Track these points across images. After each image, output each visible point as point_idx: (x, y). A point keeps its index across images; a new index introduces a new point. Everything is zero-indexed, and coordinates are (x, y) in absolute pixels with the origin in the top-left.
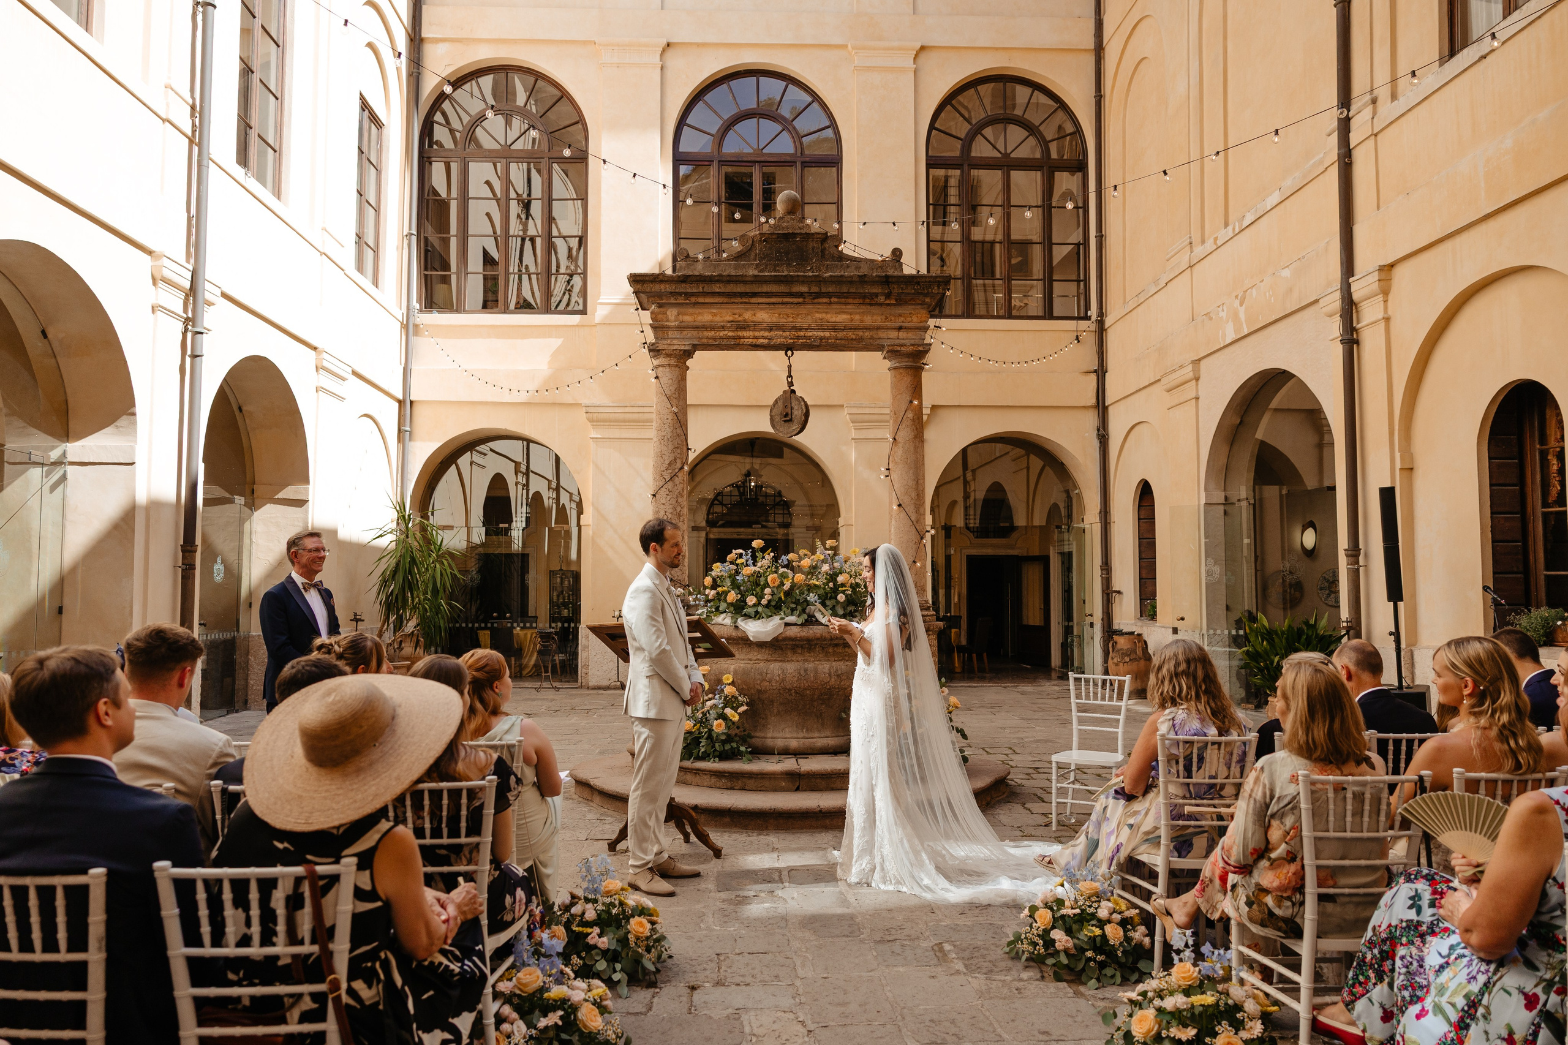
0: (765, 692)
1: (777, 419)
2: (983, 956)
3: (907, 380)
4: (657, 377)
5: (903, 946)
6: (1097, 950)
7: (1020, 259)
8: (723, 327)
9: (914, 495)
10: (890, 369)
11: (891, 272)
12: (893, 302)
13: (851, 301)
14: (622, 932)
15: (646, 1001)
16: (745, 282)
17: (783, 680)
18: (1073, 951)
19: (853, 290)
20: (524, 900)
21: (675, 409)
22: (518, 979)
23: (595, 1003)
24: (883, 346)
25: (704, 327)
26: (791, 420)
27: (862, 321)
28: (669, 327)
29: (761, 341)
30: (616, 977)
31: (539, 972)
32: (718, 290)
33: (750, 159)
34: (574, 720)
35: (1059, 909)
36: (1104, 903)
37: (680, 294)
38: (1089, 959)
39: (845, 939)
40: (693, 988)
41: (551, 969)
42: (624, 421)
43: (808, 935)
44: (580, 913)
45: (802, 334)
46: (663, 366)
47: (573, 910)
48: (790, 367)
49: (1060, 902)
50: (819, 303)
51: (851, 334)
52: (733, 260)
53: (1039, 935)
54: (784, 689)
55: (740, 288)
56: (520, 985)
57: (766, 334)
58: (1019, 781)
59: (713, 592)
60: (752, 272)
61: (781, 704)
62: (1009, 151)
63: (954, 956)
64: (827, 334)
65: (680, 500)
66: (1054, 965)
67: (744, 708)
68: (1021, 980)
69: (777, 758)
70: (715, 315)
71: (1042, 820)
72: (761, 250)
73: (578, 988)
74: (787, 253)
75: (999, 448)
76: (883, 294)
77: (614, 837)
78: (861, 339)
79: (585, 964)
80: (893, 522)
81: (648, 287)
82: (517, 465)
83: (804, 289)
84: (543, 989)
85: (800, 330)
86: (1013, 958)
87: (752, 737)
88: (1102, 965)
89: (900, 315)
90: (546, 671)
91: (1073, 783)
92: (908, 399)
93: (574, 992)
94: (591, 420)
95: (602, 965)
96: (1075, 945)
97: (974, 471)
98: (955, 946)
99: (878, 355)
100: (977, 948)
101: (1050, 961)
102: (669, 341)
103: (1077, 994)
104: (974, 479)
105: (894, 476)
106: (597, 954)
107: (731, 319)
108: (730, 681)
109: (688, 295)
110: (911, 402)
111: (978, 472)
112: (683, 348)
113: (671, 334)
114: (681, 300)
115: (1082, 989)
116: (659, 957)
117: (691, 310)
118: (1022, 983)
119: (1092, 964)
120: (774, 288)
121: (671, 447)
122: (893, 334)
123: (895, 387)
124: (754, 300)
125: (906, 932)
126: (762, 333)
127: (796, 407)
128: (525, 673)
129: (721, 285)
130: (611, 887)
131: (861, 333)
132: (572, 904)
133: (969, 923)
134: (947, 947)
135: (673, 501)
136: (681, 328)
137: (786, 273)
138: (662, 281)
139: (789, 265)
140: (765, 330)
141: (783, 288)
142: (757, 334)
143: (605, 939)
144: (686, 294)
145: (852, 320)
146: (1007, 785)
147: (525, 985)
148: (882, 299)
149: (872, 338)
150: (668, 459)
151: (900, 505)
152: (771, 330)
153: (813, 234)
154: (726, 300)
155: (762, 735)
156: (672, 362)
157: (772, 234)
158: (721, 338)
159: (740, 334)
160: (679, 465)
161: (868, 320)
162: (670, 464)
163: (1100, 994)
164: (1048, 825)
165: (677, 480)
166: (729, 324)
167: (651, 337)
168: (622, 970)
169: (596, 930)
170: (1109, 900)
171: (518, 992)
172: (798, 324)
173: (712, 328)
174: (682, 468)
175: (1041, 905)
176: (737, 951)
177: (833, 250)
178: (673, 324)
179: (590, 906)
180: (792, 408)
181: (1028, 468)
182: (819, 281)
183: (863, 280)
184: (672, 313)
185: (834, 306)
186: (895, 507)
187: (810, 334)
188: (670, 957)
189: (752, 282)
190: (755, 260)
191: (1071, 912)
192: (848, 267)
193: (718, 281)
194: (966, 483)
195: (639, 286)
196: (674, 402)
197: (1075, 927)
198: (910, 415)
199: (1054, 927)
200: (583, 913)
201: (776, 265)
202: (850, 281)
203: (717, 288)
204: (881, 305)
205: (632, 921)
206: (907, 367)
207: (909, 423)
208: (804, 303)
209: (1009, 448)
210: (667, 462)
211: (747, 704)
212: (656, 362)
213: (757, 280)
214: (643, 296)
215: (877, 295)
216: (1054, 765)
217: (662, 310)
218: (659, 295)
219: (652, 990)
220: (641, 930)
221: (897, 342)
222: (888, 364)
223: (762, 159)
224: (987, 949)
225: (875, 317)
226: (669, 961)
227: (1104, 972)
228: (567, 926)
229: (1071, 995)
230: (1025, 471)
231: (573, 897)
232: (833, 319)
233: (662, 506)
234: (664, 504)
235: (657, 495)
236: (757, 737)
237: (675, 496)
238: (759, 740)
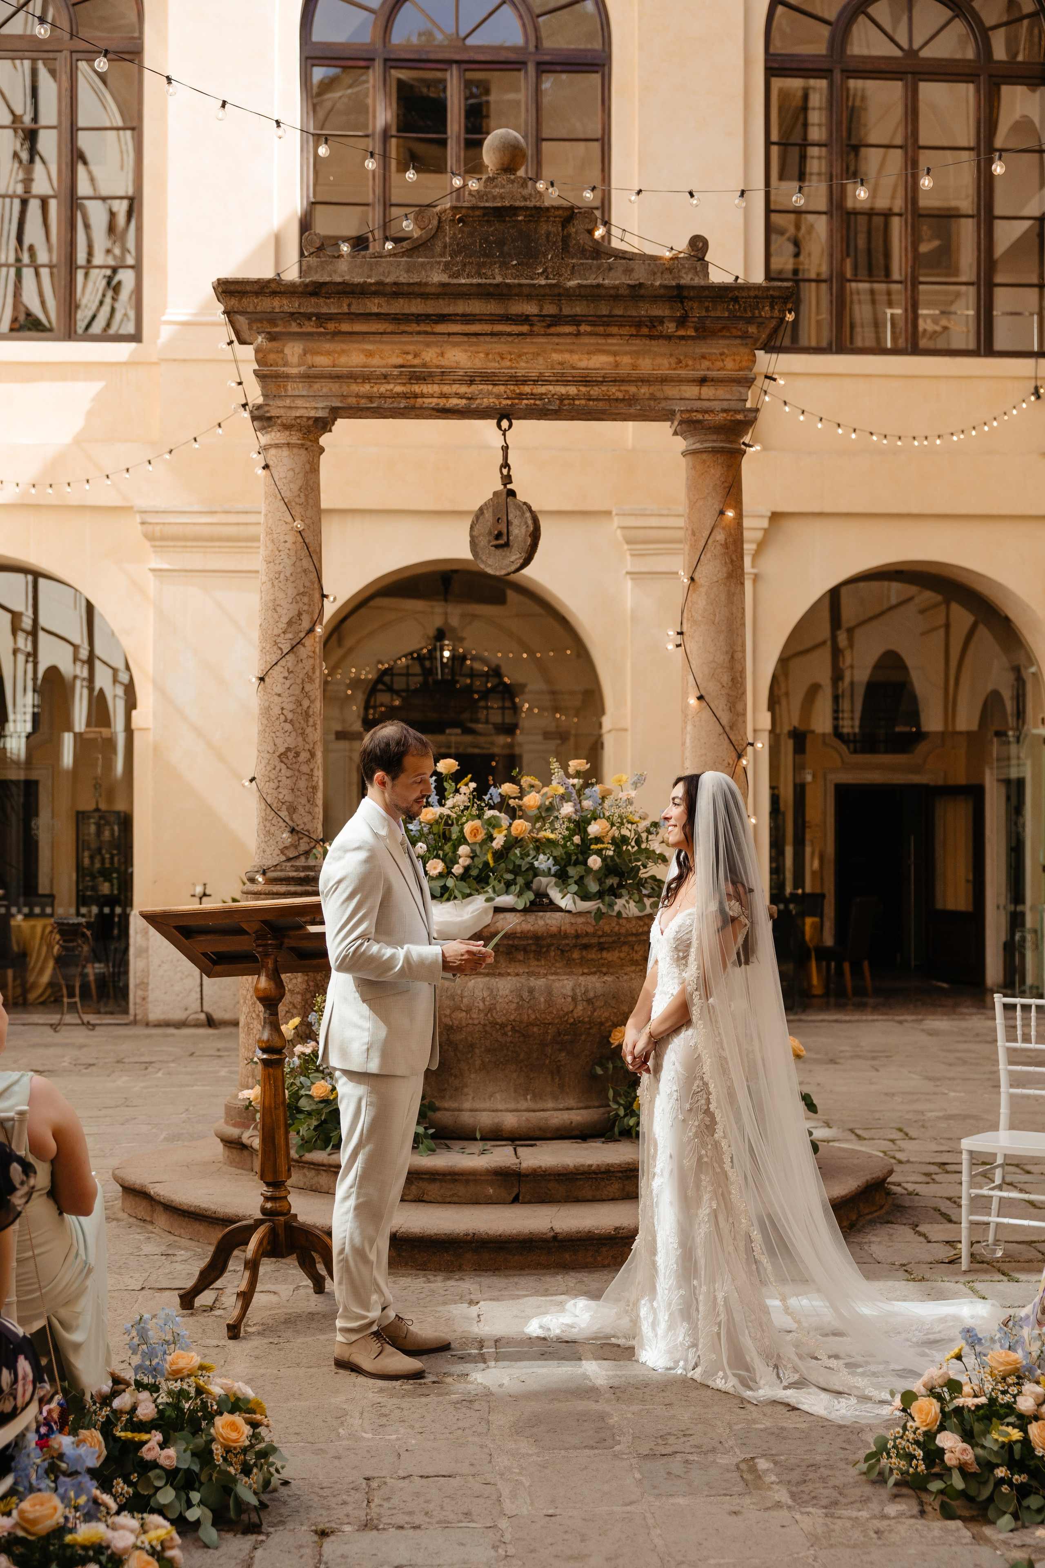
0: (460, 1029)
1: (483, 542)
2: (824, 1480)
3: (716, 473)
4: (266, 467)
5: (687, 1462)
6: (1014, 1465)
7: (936, 243)
8: (385, 377)
9: (726, 679)
10: (685, 454)
11: (687, 279)
12: (691, 332)
13: (614, 330)
14: (201, 1440)
15: (243, 1555)
16: (425, 296)
17: (491, 1009)
18: (975, 1468)
19: (619, 312)
20: (30, 1377)
21: (299, 525)
22: (22, 1513)
23: (153, 1552)
24: (673, 412)
25: (352, 377)
26: (507, 545)
27: (635, 367)
28: (287, 376)
29: (454, 402)
30: (193, 1514)
31: (56, 1501)
32: (375, 310)
33: (441, 56)
34: (122, 1081)
35: (952, 1399)
36: (1029, 1387)
37: (308, 317)
38: (1002, 1481)
39: (588, 1452)
40: (323, 1534)
41: (77, 1496)
42: (211, 539)
43: (524, 1446)
44: (128, 1407)
45: (527, 389)
46: (277, 446)
47: (117, 1403)
48: (505, 449)
49: (954, 1386)
50: (558, 335)
51: (614, 391)
52: (403, 254)
53: (917, 1442)
54: (494, 1024)
55: (416, 307)
56: (25, 1522)
57: (463, 389)
58: (910, 1187)
60: (438, 277)
61: (488, 1051)
62: (916, 46)
63: (773, 1478)
64: (572, 390)
65: (308, 687)
66: (942, 1492)
68: (885, 1517)
69: (480, 1145)
70: (370, 354)
71: (946, 1253)
72: (454, 236)
73: (123, 1527)
74: (501, 243)
75: (896, 590)
76: (672, 318)
77: (189, 1284)
78: (630, 401)
79: (136, 1494)
80: (689, 728)
81: (250, 303)
82: (16, 616)
83: (531, 309)
84: (61, 1530)
85: (524, 382)
86: (874, 1482)
87: (436, 1109)
88: (1023, 1491)
89: (703, 357)
90: (71, 995)
91: (1000, 1188)
92: (717, 507)
93: (116, 1534)
94: (150, 538)
95: (167, 1496)
96: (977, 1458)
97: (850, 631)
98: (776, 1463)
99: (664, 428)
100: (813, 1466)
101: (935, 1486)
102: (288, 402)
103: (978, 1538)
104: (851, 645)
105: (692, 645)
106: (159, 1478)
107: (400, 361)
109: (322, 319)
110: (722, 513)
111: (859, 634)
112: (313, 414)
113: (292, 388)
114: (309, 327)
115: (988, 1531)
116: (267, 1483)
117: (328, 346)
118: (886, 1523)
119: (1005, 1489)
120: (476, 307)
121: (291, 592)
122: (691, 391)
123: (693, 486)
124: (441, 328)
125: (693, 1441)
126: (455, 388)
127: (516, 522)
128: (32, 996)
129: (382, 301)
130: (182, 1363)
131: (632, 389)
132: (115, 1394)
133: (804, 1426)
134: (763, 1464)
135: (297, 690)
136: (309, 378)
137: (499, 279)
138: (274, 293)
139: (504, 265)
140: (461, 382)
141: (492, 308)
142: (446, 389)
143: (171, 1452)
144: (319, 316)
145: (617, 365)
146: (889, 1193)
147: (34, 1522)
148: (670, 327)
149: (653, 398)
150: (287, 612)
151: (700, 698)
152: (471, 382)
153: (548, 209)
154: (390, 327)
155: (455, 1105)
156: (294, 440)
157: (474, 208)
158: (382, 396)
159: (417, 389)
160: (306, 624)
161: (646, 366)
162: (290, 623)
163: (1017, 1538)
164: (954, 1261)
165: (303, 652)
166: (396, 372)
167: (255, 394)
168: (201, 1502)
169: (157, 1437)
170: (1038, 1383)
171: (21, 1533)
172: (520, 372)
173: (366, 378)
174: (311, 630)
175: (923, 1391)
176: (401, 1473)
177: (583, 238)
178: (294, 371)
179: (145, 1395)
180: (508, 523)
181: (947, 626)
182: (559, 294)
183: (637, 293)
184: (293, 351)
185: (586, 340)
186: (693, 701)
187: (543, 390)
188: (286, 1483)
189: (437, 296)
190: (443, 255)
191: (970, 1402)
192: (610, 269)
193: (376, 294)
194: (836, 653)
195: (233, 302)
196: (297, 511)
197: (978, 1427)
198: (720, 536)
199: (942, 1428)
200: (134, 1408)
201: (480, 266)
202: (615, 296)
203: (374, 306)
204: (669, 338)
205: (219, 1421)
206: (714, 451)
207: (719, 550)
208: (531, 334)
209: (912, 590)
210: (285, 620)
212: (265, 439)
213: (447, 292)
214: (242, 320)
215: (661, 320)
216: (965, 1156)
217: (274, 344)
218: (270, 318)
219: (253, 1538)
220: (234, 1435)
221: (698, 405)
222: (681, 444)
223: (464, 56)
224: (831, 1467)
225: (659, 361)
226: (283, 1490)
227: (1025, 1503)
228: (107, 1429)
229: (968, 1540)
230: (942, 632)
231: (117, 1380)
232: (584, 364)
233: (276, 697)
234: (279, 695)
235: (267, 679)
236: (446, 1109)
237: (299, 681)
238: (448, 1114)
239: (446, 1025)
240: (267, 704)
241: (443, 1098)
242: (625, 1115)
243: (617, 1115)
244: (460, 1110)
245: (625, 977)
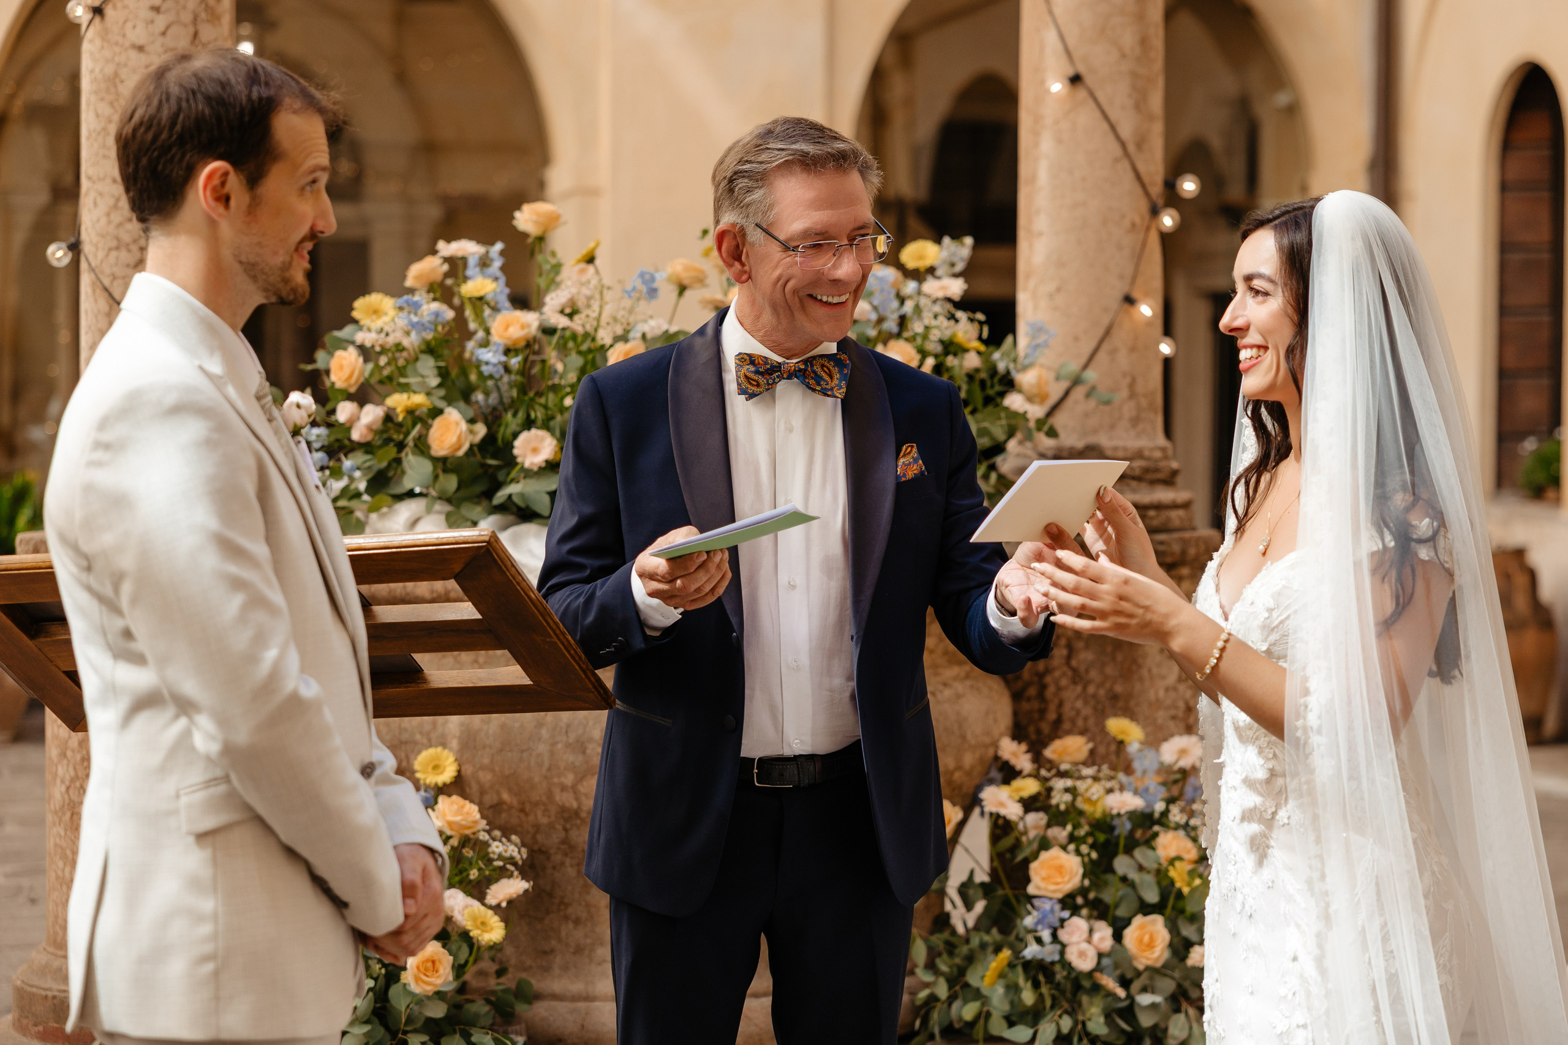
59: (371, 414)
65: (206, 33)
67: (512, 887)
87: (538, 997)
108: (448, 775)
135: (182, 37)
151: (1076, 80)
155: (577, 987)
186: (1058, 87)
211: (527, 870)
233: (133, 54)
234: (140, 49)
235: (109, 11)
236: (555, 997)
237: (187, 17)
238: (562, 1007)
239: (563, 809)
240: (110, 69)
241: (546, 969)
242: (951, 999)
243: (933, 999)
244: (588, 998)
245: (947, 693)
